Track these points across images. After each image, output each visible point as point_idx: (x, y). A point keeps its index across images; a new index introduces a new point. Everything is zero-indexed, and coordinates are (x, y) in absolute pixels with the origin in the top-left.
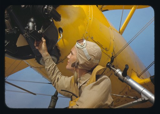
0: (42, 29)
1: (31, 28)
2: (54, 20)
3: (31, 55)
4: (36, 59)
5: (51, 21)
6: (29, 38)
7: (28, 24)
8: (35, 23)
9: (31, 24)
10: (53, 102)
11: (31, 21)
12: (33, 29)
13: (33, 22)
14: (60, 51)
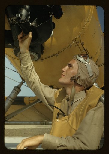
0: (35, 21)
1: (23, 18)
2: (53, 16)
3: (10, 44)
4: (14, 51)
5: (51, 16)
6: (15, 24)
7: (21, 10)
8: (30, 13)
9: (24, 12)
10: (14, 93)
11: (25, 8)
12: (26, 20)
13: (28, 11)
14: (44, 48)
